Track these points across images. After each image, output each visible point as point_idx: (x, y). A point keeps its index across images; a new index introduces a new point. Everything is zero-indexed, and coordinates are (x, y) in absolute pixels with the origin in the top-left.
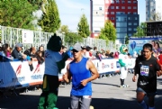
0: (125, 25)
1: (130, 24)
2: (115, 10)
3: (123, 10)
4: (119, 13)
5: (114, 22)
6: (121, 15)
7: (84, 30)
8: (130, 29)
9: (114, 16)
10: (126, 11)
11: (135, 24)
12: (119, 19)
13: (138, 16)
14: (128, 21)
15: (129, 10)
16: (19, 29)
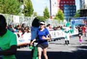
0: (69, 11)
1: (71, 11)
2: (63, 4)
3: (67, 4)
4: (65, 5)
5: (63, 10)
6: (66, 6)
7: (47, 15)
8: (71, 14)
9: (63, 7)
10: (69, 4)
11: (74, 11)
12: (66, 8)
13: (75, 6)
14: (70, 10)
15: (71, 4)
16: (11, 15)
